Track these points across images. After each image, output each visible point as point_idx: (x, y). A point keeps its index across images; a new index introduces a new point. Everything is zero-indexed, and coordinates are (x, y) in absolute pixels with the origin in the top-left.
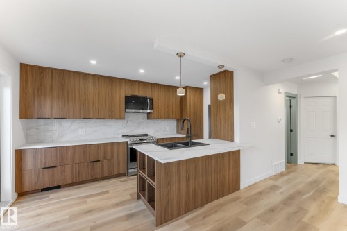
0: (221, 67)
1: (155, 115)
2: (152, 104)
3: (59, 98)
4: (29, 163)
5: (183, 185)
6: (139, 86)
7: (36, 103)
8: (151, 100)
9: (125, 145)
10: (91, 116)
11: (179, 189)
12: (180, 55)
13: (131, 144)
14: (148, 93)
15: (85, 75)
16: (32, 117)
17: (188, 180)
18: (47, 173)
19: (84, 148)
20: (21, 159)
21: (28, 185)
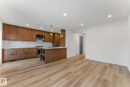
0: (62, 29)
1: (46, 41)
2: (44, 37)
3: (15, 34)
4: (6, 53)
5: (52, 55)
6: (41, 32)
7: (8, 35)
9: (36, 49)
11: (51, 56)
12: (51, 26)
13: (38, 48)
14: (44, 34)
15: (24, 28)
16: (6, 40)
17: (53, 54)
18: (12, 56)
19: (24, 49)
20: (3, 52)
21: (6, 59)
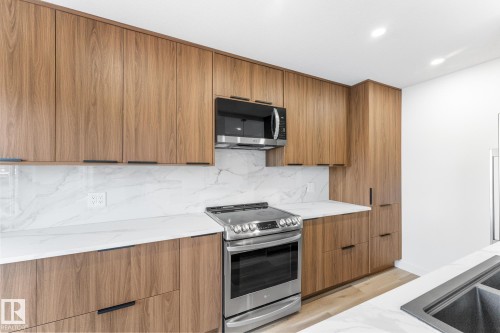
2: (283, 125)
6: (251, 73)
8: (283, 112)
9: (217, 243)
10: (113, 155)
13: (234, 241)
